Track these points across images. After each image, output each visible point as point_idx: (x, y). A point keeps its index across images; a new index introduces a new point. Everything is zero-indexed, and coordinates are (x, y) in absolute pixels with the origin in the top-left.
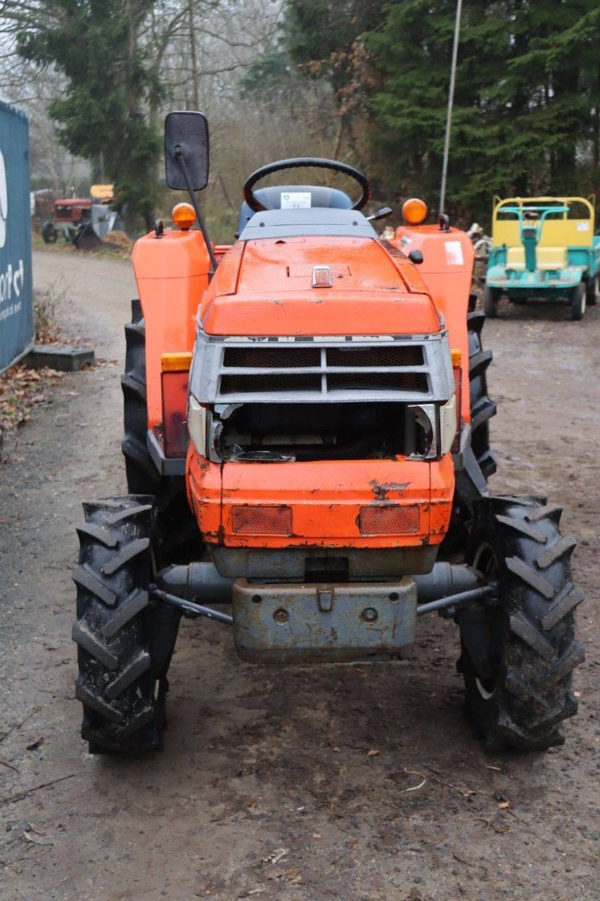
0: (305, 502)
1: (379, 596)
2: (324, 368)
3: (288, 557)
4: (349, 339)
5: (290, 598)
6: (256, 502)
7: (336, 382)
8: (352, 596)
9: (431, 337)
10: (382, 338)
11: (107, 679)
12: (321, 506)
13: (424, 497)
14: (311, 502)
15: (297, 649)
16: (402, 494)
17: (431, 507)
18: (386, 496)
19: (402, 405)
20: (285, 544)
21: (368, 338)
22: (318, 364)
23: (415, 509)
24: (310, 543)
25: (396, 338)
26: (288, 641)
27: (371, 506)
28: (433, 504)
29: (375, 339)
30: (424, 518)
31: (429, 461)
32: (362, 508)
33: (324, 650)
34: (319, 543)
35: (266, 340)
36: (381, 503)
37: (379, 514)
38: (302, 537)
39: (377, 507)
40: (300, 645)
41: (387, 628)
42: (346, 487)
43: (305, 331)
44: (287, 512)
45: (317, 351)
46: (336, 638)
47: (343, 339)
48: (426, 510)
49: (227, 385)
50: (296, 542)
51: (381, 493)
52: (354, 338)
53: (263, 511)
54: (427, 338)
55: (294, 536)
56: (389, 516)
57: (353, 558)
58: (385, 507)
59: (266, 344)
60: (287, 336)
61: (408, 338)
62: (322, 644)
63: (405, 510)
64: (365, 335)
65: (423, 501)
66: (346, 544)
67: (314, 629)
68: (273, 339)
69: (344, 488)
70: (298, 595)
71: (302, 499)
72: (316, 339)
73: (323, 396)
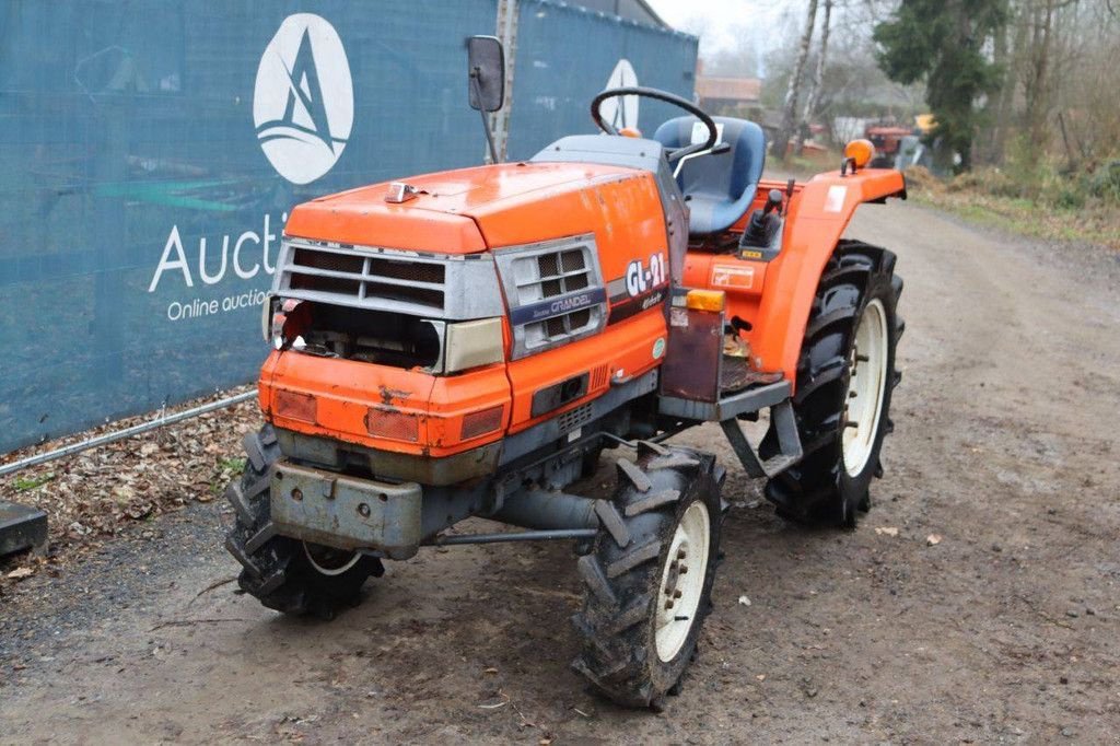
0: (326, 395)
1: (372, 493)
2: (365, 276)
4: (381, 251)
5: (306, 478)
6: (292, 388)
7: (373, 290)
8: (350, 488)
9: (451, 258)
10: (408, 253)
12: (336, 401)
13: (422, 408)
14: (332, 396)
15: (309, 528)
16: (404, 403)
17: (428, 420)
18: (391, 401)
19: (415, 319)
20: (313, 431)
21: (397, 252)
22: (360, 271)
23: (414, 419)
24: (330, 434)
25: (421, 255)
26: (301, 519)
27: (377, 409)
28: (429, 417)
29: (402, 253)
30: (422, 428)
31: (436, 375)
32: (369, 409)
33: (329, 534)
34: (337, 435)
35: (319, 244)
36: (386, 407)
37: (383, 418)
38: (323, 427)
39: (381, 410)
40: (310, 525)
41: (377, 526)
42: (360, 387)
44: (313, 402)
45: (361, 259)
46: (338, 526)
47: (376, 250)
48: (423, 421)
49: (297, 281)
50: (321, 431)
51: (387, 398)
52: (386, 251)
53: (297, 397)
54: (447, 258)
55: (318, 425)
56: (391, 420)
58: (389, 412)
59: (318, 248)
60: (335, 242)
61: (431, 256)
62: (327, 529)
63: (405, 418)
64: (394, 248)
65: (421, 412)
66: (358, 440)
67: (323, 513)
68: (324, 244)
69: (357, 388)
70: (310, 478)
71: (325, 391)
72: (356, 247)
73: (359, 301)
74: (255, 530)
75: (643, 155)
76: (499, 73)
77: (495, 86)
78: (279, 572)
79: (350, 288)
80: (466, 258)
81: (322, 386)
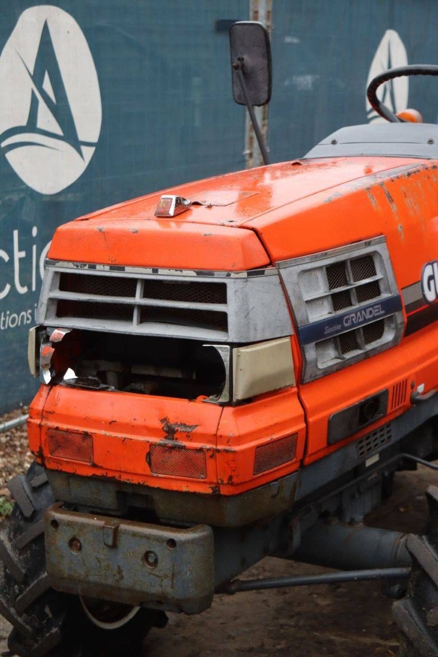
0: (103, 432)
1: (159, 539)
2: (138, 299)
3: (101, 487)
4: (155, 271)
5: (83, 526)
6: (65, 426)
7: (148, 315)
8: (134, 535)
9: (233, 275)
10: (185, 272)
12: (116, 438)
13: (209, 442)
14: (108, 433)
15: (88, 582)
16: (189, 437)
17: (217, 455)
18: (175, 436)
20: (90, 472)
21: (173, 272)
22: (133, 295)
23: (201, 455)
24: (110, 475)
25: (200, 273)
26: (81, 572)
27: (160, 445)
28: (218, 451)
29: (178, 273)
30: (211, 464)
31: (223, 405)
32: (152, 445)
33: (112, 587)
34: (117, 475)
35: (87, 267)
36: (170, 443)
37: (167, 454)
38: (101, 468)
39: (164, 446)
40: (92, 578)
41: (166, 576)
42: (140, 422)
43: (119, 261)
44: (89, 441)
45: (134, 282)
46: (122, 578)
47: (150, 271)
48: (212, 457)
50: (99, 473)
51: (170, 432)
52: (161, 271)
53: (70, 436)
54: (229, 275)
55: (94, 466)
56: (176, 457)
58: (173, 448)
59: (86, 271)
60: (104, 264)
61: (210, 274)
62: (110, 581)
63: (191, 453)
64: (169, 268)
65: (208, 446)
66: (141, 481)
67: (104, 564)
68: (93, 267)
69: (135, 423)
70: (88, 525)
71: (101, 428)
72: (127, 269)
73: (134, 328)
74: (26, 584)
75: (431, 142)
76: (265, 62)
77: (261, 77)
78: (54, 630)
79: (124, 313)
80: (250, 274)
81: (97, 423)
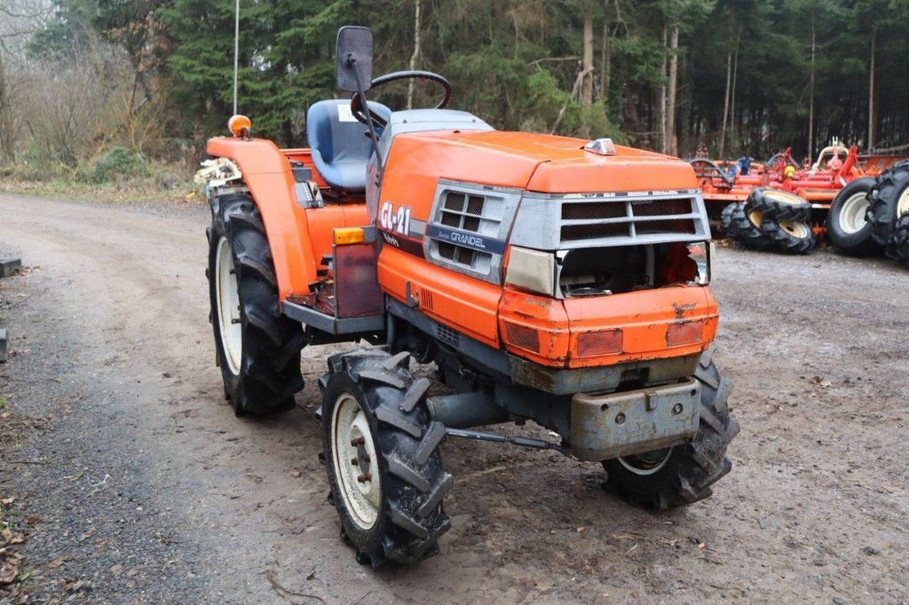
0: (631, 325)
1: (684, 393)
2: (631, 217)
3: (610, 372)
4: (650, 193)
5: (629, 401)
6: (597, 328)
7: (643, 228)
8: (667, 395)
10: (671, 192)
11: (419, 502)
12: (643, 326)
13: (704, 314)
14: (636, 325)
15: (629, 444)
16: (692, 313)
18: (683, 314)
20: (615, 361)
21: (663, 193)
22: (625, 214)
23: (700, 324)
24: (633, 357)
25: (679, 192)
26: (624, 439)
27: (674, 324)
28: (711, 318)
29: (666, 193)
30: (705, 329)
31: (703, 286)
32: (670, 325)
33: (647, 442)
34: (638, 357)
35: (595, 196)
36: (680, 321)
37: (679, 330)
38: (629, 353)
39: (677, 324)
40: (632, 441)
41: (687, 418)
42: (658, 310)
43: (621, 189)
44: (619, 335)
46: (656, 431)
47: (647, 193)
48: (706, 324)
50: (624, 358)
51: (679, 313)
52: (654, 193)
53: (605, 335)
54: (696, 192)
55: (623, 353)
56: (684, 330)
57: (653, 367)
58: (683, 324)
59: (594, 199)
60: (610, 192)
61: (685, 192)
62: (646, 437)
63: (695, 324)
64: (660, 190)
65: (705, 316)
66: (656, 355)
67: (642, 426)
68: (600, 195)
69: (656, 311)
70: (632, 400)
71: (628, 322)
72: (630, 194)
81: (625, 319)
